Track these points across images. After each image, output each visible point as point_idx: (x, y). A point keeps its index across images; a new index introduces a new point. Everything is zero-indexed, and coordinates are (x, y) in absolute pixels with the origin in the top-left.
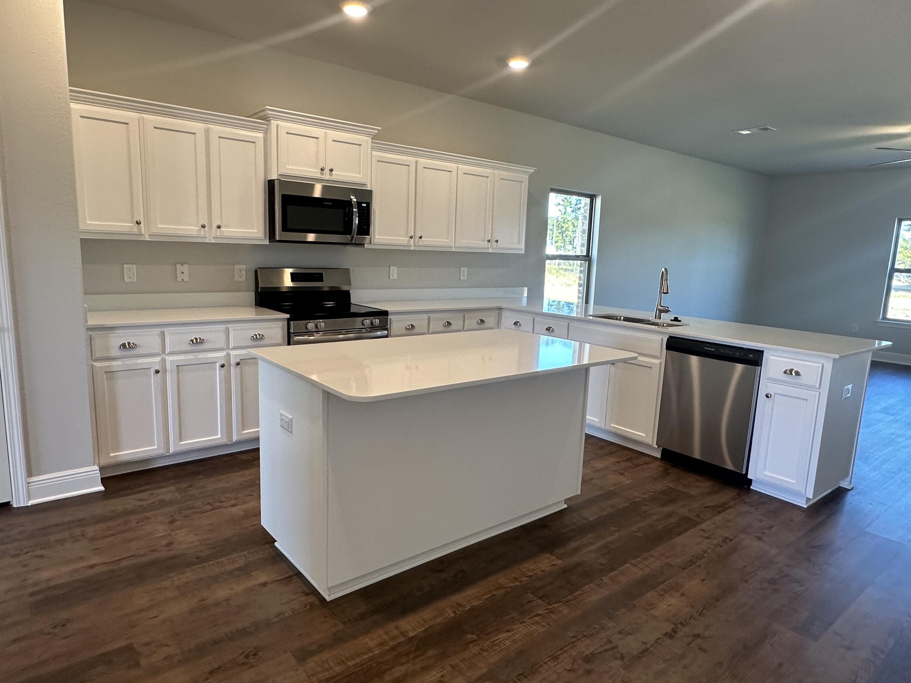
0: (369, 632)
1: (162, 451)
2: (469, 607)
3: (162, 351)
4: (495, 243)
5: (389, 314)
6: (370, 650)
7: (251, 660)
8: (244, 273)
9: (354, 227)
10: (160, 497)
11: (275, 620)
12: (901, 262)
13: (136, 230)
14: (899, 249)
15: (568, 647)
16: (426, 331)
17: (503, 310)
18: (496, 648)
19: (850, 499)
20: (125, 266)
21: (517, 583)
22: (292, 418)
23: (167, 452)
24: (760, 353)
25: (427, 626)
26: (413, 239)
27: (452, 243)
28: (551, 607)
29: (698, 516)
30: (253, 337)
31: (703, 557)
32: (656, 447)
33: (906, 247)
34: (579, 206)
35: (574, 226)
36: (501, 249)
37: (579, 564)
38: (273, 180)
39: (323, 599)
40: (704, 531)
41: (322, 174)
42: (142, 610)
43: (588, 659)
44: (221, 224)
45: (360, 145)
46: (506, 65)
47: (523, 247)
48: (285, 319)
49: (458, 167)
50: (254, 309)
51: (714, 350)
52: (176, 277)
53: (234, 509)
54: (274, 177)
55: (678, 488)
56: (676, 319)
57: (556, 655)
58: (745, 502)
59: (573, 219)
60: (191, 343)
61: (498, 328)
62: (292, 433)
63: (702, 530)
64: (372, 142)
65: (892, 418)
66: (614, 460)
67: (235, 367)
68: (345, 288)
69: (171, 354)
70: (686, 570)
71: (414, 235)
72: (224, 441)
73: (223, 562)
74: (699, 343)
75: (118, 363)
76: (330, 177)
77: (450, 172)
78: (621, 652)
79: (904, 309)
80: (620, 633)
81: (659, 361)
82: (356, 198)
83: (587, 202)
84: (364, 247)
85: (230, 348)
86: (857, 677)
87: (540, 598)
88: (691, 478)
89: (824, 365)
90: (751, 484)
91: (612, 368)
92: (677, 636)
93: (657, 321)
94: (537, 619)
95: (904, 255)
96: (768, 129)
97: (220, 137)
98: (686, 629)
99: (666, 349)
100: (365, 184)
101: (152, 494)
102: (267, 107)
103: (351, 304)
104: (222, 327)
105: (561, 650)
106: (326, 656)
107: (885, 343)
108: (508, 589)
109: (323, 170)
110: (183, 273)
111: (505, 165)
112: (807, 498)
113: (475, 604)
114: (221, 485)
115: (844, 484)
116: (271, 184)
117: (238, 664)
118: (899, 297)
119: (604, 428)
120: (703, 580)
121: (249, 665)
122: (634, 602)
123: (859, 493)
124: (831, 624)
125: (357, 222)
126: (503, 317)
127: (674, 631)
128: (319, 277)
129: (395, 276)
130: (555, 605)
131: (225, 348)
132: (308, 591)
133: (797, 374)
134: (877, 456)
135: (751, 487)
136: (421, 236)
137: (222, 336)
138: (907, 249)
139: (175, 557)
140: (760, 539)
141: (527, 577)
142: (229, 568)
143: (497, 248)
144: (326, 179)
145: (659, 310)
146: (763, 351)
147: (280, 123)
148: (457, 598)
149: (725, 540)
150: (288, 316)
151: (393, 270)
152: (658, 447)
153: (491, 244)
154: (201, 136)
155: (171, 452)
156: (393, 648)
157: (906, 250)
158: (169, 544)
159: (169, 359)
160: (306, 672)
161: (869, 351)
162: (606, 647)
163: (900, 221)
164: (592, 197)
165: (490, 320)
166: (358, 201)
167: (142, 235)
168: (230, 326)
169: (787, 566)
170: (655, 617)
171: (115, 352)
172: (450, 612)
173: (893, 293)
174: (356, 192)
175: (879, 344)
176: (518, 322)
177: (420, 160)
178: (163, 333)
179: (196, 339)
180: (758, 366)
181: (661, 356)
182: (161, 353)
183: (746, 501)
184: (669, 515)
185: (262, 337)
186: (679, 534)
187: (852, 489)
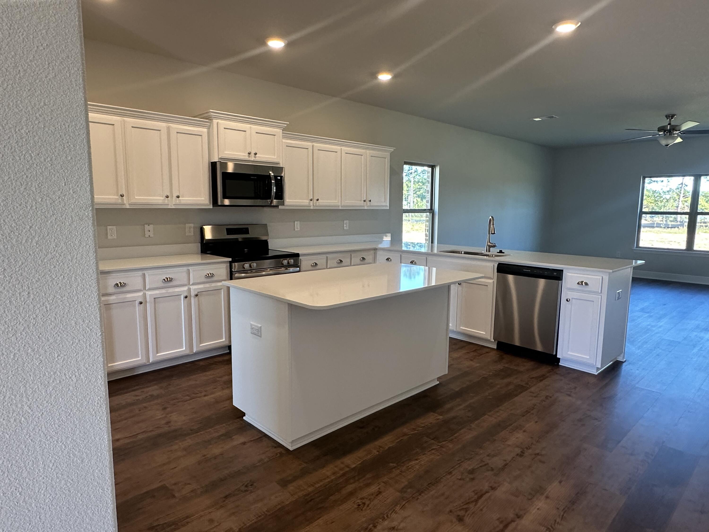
0: (324, 467)
1: (144, 361)
2: (387, 448)
3: (144, 288)
4: (369, 202)
5: (300, 256)
6: (328, 477)
7: (251, 488)
8: (192, 230)
9: (272, 194)
10: (150, 393)
11: (258, 464)
12: (646, 206)
13: (120, 201)
14: (645, 197)
15: (457, 466)
16: (325, 267)
17: (377, 250)
18: (410, 470)
19: (624, 367)
20: (109, 227)
21: (416, 432)
22: (261, 327)
23: (148, 362)
24: (560, 272)
25: (362, 461)
26: (312, 201)
27: (339, 203)
28: (441, 444)
29: (527, 384)
30: (206, 275)
31: (533, 408)
32: (493, 340)
33: (648, 195)
34: (411, 171)
35: (408, 187)
36: (373, 206)
37: (454, 418)
38: (215, 162)
39: (287, 450)
40: (533, 393)
41: (249, 157)
42: (164, 464)
43: (472, 472)
44: (179, 194)
45: (275, 135)
46: (376, 78)
47: (388, 205)
48: (228, 261)
49: (341, 149)
50: (200, 256)
51: (530, 271)
52: (145, 234)
53: (206, 398)
54: (216, 159)
55: (511, 367)
56: (501, 252)
57: (450, 471)
58: (557, 374)
59: (407, 181)
60: (164, 281)
61: (374, 263)
62: (261, 337)
63: (531, 392)
64: (283, 133)
65: (647, 315)
66: (464, 352)
67: (194, 298)
68: (264, 238)
69: (150, 289)
70: (525, 417)
71: (313, 198)
72: (188, 352)
73: (210, 431)
74: (520, 267)
75: (113, 297)
76: (254, 159)
77: (336, 152)
78: (491, 466)
79: (650, 240)
80: (488, 456)
81: (492, 281)
82: (273, 173)
83: (429, 170)
84: (278, 208)
85: (191, 284)
86: (638, 470)
87: (433, 439)
88: (519, 360)
89: (603, 277)
90: (559, 362)
91: (460, 288)
92: (524, 455)
93: (488, 254)
94: (433, 451)
95: (647, 201)
96: (553, 117)
97: (177, 133)
98: (530, 451)
99: (497, 272)
100: (278, 163)
101: (143, 392)
102: (211, 110)
103: (269, 249)
104: (185, 269)
105: (452, 468)
106: (300, 482)
107: (640, 262)
108: (410, 435)
109: (250, 154)
110: (149, 231)
111: (371, 146)
112: (597, 367)
113: (390, 446)
114: (192, 383)
115: (620, 359)
116: (213, 165)
117: (242, 491)
118: (646, 232)
119: (455, 330)
120: (536, 422)
121: (249, 491)
122: (494, 438)
123: (630, 364)
124: (619, 442)
125: (275, 191)
126: (378, 255)
127: (523, 452)
128: (245, 231)
129: (299, 227)
130: (444, 443)
131: (187, 284)
132: (275, 445)
133: (586, 284)
134: (640, 340)
135: (560, 364)
136: (318, 199)
137: (185, 275)
138: (650, 197)
139: (175, 431)
140: (569, 395)
141: (421, 427)
142: (216, 435)
143: (370, 206)
144: (252, 160)
145: (489, 246)
146: (562, 270)
147: (220, 121)
148: (378, 443)
149: (547, 397)
150: (230, 259)
151: (297, 224)
152: (495, 341)
153: (366, 203)
154: (164, 132)
155: (150, 362)
156: (344, 475)
157: (648, 197)
158: (168, 423)
159: (148, 293)
160: (290, 493)
161: (631, 267)
162: (481, 465)
163: (644, 178)
164: (433, 167)
165: (369, 257)
166: (275, 175)
167: (124, 204)
168: (190, 268)
169: (589, 410)
170: (509, 445)
171: (111, 289)
172: (375, 451)
173: (642, 229)
174: (273, 169)
175: (636, 263)
176: (389, 258)
177: (315, 144)
178: (144, 275)
179: (167, 279)
180: (560, 280)
181: (493, 277)
182: (143, 289)
183: (557, 372)
184: (509, 384)
185: (212, 275)
186: (516, 395)
187: (625, 361)
